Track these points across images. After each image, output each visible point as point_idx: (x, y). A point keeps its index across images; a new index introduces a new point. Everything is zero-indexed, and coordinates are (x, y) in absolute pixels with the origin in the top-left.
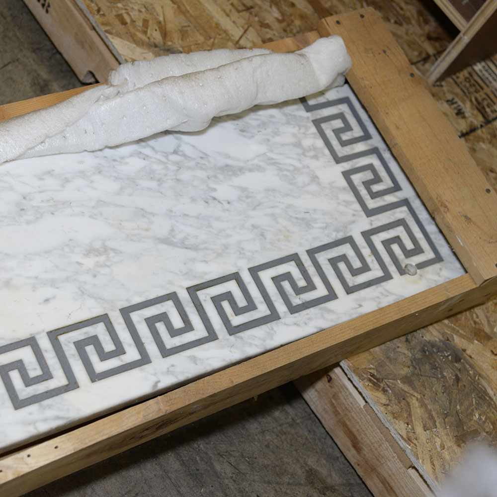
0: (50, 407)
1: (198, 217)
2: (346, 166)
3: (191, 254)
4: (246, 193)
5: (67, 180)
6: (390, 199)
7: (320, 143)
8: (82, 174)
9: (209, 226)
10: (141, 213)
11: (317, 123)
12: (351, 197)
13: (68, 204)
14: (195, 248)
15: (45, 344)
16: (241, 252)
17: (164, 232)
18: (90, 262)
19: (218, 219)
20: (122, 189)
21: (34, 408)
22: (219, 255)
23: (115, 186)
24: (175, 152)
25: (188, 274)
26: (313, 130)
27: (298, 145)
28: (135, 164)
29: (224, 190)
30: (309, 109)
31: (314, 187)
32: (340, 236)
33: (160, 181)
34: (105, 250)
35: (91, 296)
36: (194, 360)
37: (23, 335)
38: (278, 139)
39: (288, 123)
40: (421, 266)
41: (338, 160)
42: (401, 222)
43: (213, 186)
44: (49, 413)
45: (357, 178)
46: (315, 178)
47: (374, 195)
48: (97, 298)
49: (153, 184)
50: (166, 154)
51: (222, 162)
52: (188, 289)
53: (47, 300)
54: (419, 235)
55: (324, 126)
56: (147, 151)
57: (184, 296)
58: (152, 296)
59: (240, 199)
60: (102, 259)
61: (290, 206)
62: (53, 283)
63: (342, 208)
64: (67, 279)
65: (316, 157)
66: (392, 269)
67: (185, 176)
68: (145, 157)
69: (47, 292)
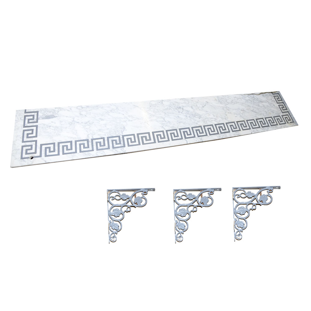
0: (237, 133)
1: (257, 108)
2: (279, 104)
3: (256, 114)
4: (264, 106)
5: (238, 99)
6: (286, 111)
7: (275, 100)
8: (240, 98)
9: (259, 110)
10: (249, 106)
11: (274, 96)
12: (280, 109)
13: (238, 102)
14: (257, 113)
15: (236, 123)
16: (263, 115)
17: (252, 110)
18: (242, 112)
19: (260, 109)
20: (246, 102)
21: (235, 132)
22: (260, 115)
23: (245, 101)
24: (253, 97)
25: (256, 117)
26: (274, 97)
27: (271, 99)
28: (247, 98)
29: (261, 105)
30: (273, 94)
31: (274, 107)
32: (278, 115)
33: (251, 101)
34: (244, 111)
35: (242, 117)
36: (257, 130)
37: (233, 121)
38: (268, 98)
39: (270, 96)
40: (290, 122)
41: (278, 103)
42: (287, 115)
43: (259, 103)
44: (237, 134)
45: (280, 106)
46: (274, 105)
47: (283, 110)
48: (243, 118)
49: (250, 102)
50: (252, 97)
51: (260, 100)
52: (256, 119)
53: (236, 117)
54: (290, 117)
55: (275, 97)
56: (249, 96)
57: (255, 120)
58: (251, 119)
59: (263, 106)
60: (243, 112)
61: (270, 109)
62: (237, 114)
63: (278, 111)
64: (239, 114)
65: (274, 102)
66: (286, 122)
67: (255, 101)
68: (249, 97)
69: (236, 115)
